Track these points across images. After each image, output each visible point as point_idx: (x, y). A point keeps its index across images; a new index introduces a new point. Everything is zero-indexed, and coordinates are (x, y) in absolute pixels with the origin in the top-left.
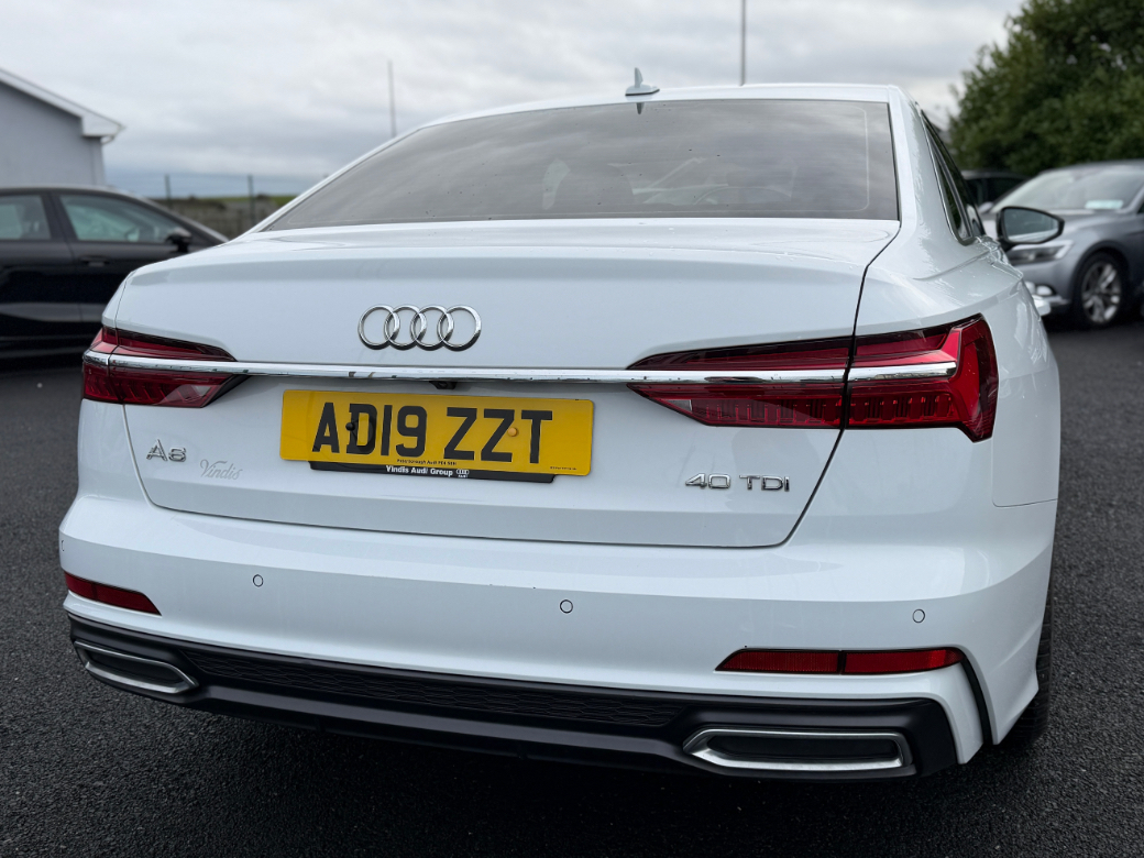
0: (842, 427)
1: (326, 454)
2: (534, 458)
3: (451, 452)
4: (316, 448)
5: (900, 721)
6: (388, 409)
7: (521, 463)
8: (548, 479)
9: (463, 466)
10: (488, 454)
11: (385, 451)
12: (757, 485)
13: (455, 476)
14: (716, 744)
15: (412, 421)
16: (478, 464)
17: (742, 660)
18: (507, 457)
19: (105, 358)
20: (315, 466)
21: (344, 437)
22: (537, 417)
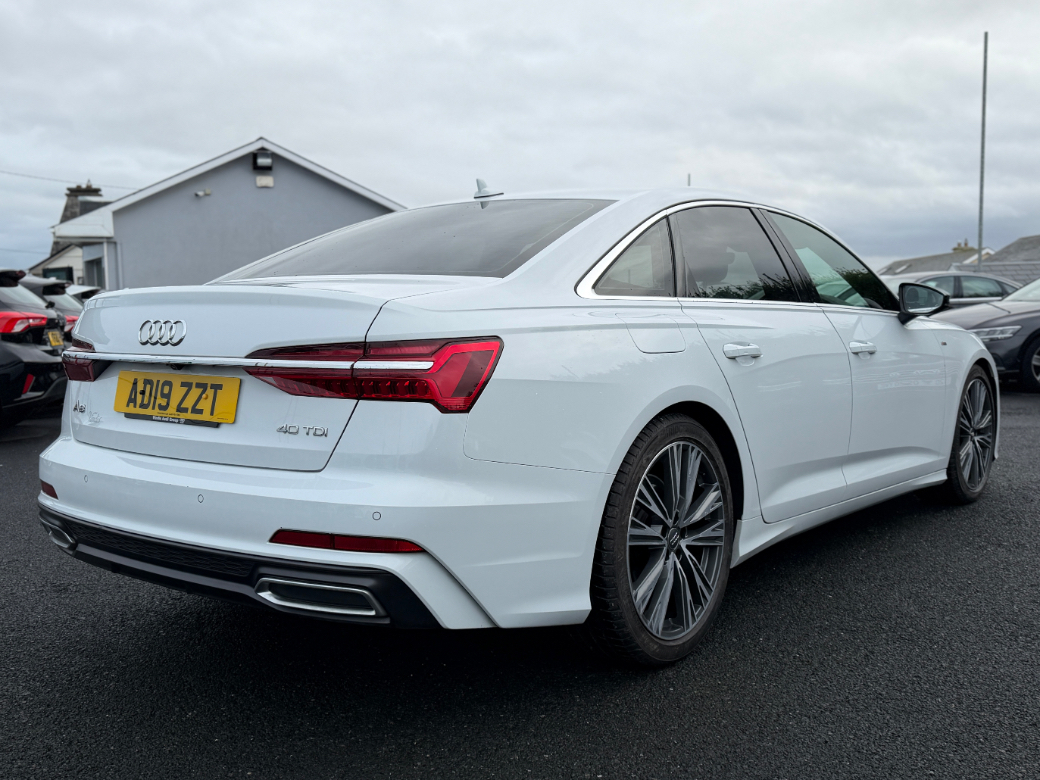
0: (359, 398)
1: (132, 409)
2: (212, 414)
3: (180, 409)
4: (128, 405)
5: (369, 582)
6: (158, 381)
7: (206, 417)
8: (217, 425)
9: (184, 416)
10: (195, 411)
11: (153, 408)
12: (311, 432)
13: (179, 423)
14: (274, 588)
15: (166, 390)
16: (190, 416)
17: (282, 537)
18: (200, 412)
19: (73, 354)
20: (128, 416)
21: (139, 401)
22: (217, 387)
